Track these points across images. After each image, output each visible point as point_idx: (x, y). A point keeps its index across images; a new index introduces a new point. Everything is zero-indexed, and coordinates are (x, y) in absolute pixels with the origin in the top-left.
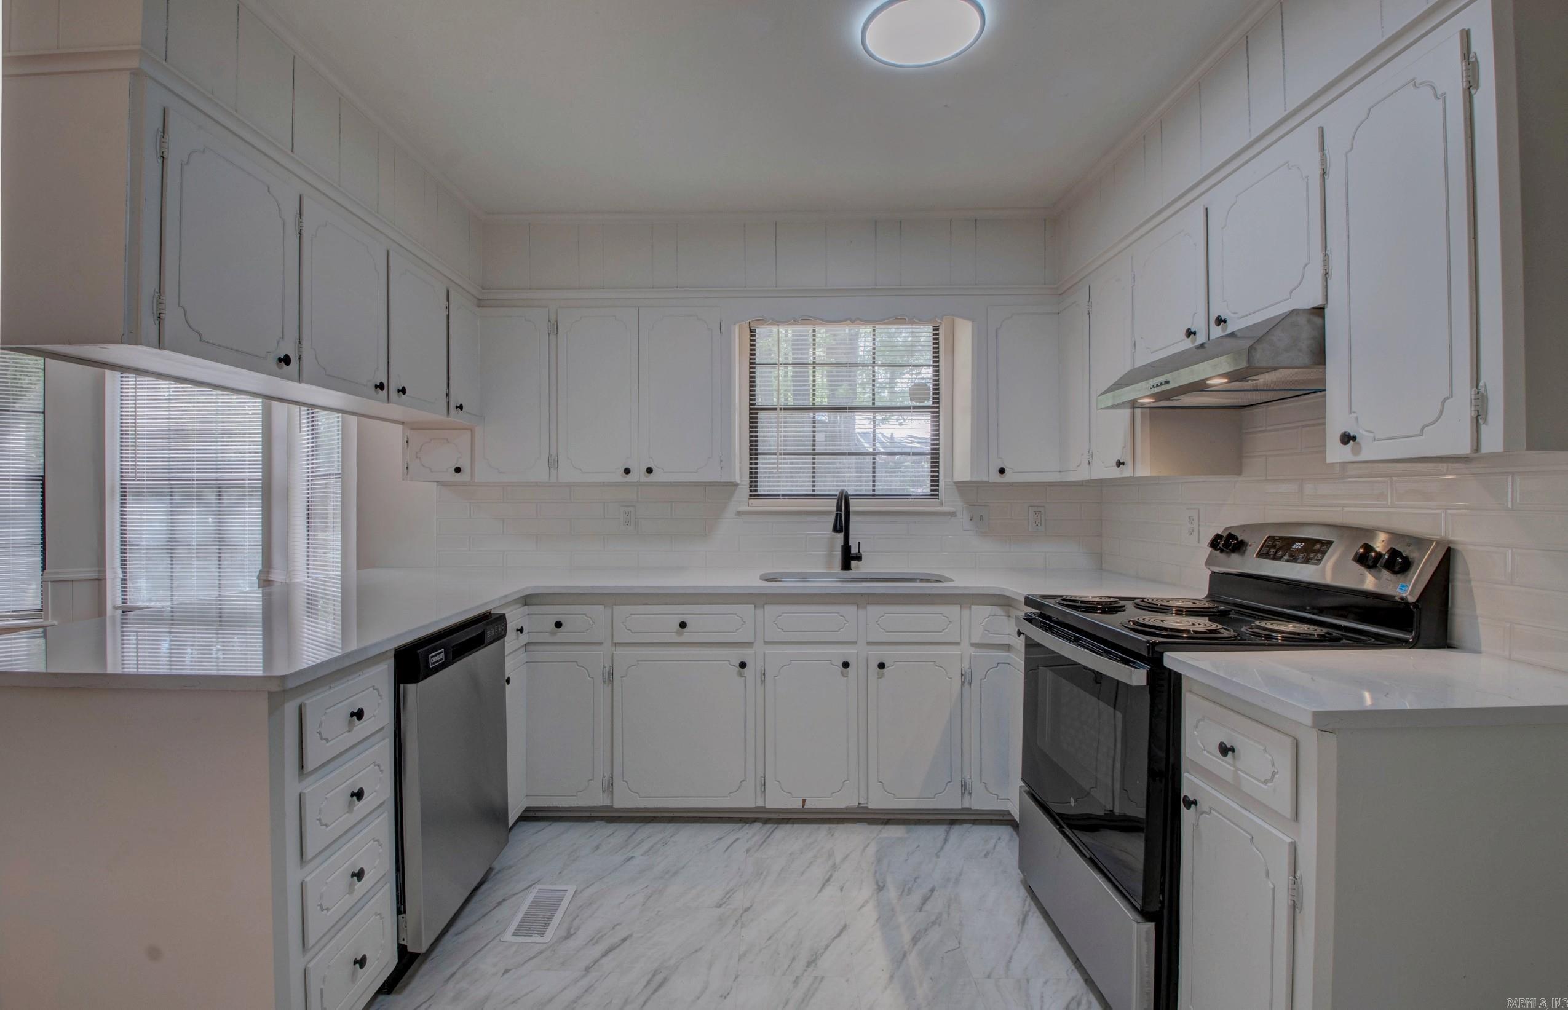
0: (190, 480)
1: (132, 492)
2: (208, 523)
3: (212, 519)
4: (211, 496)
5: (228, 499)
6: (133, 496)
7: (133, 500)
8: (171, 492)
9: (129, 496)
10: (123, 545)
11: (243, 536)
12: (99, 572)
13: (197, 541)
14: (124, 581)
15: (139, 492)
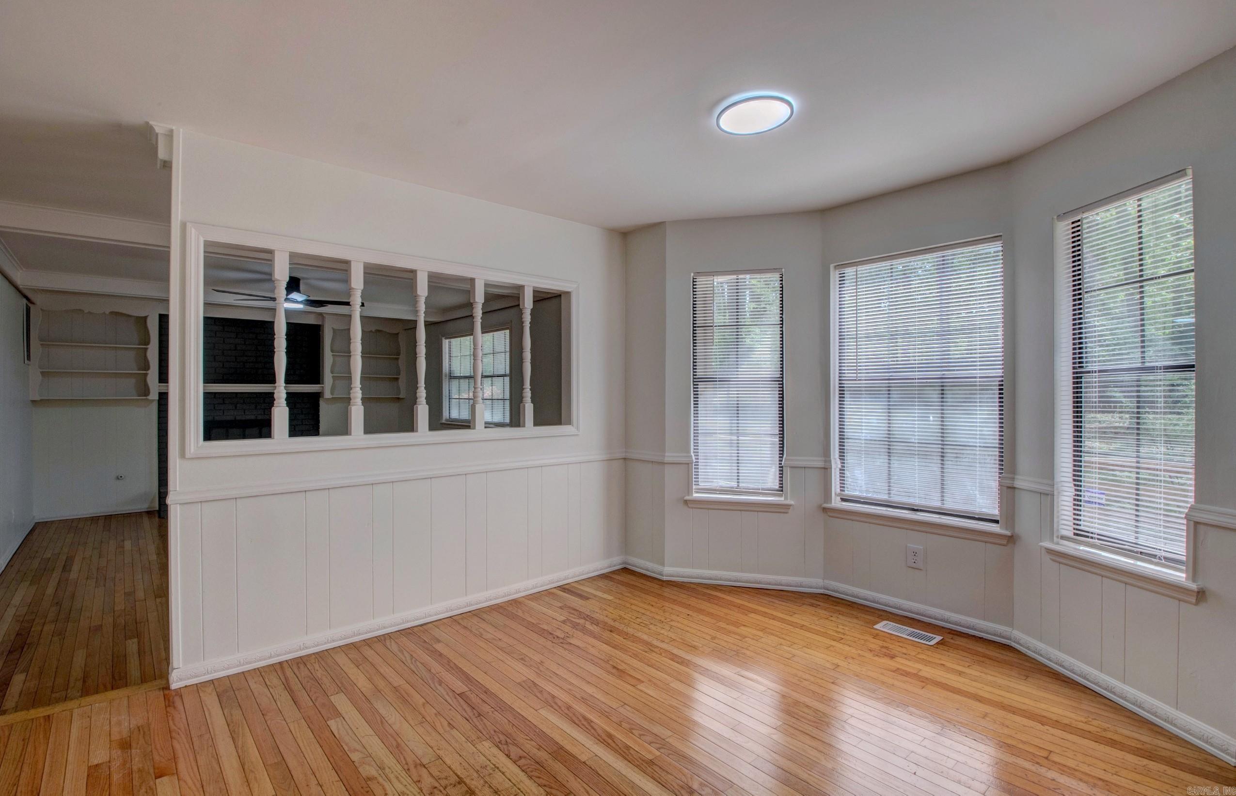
0: (913, 379)
1: (850, 391)
2: (929, 421)
3: (933, 417)
4: (935, 395)
5: (952, 398)
6: (851, 394)
7: (851, 398)
8: (889, 390)
9: (847, 394)
10: (842, 438)
11: (974, 436)
12: (825, 461)
13: (918, 439)
14: (842, 470)
15: (857, 392)
